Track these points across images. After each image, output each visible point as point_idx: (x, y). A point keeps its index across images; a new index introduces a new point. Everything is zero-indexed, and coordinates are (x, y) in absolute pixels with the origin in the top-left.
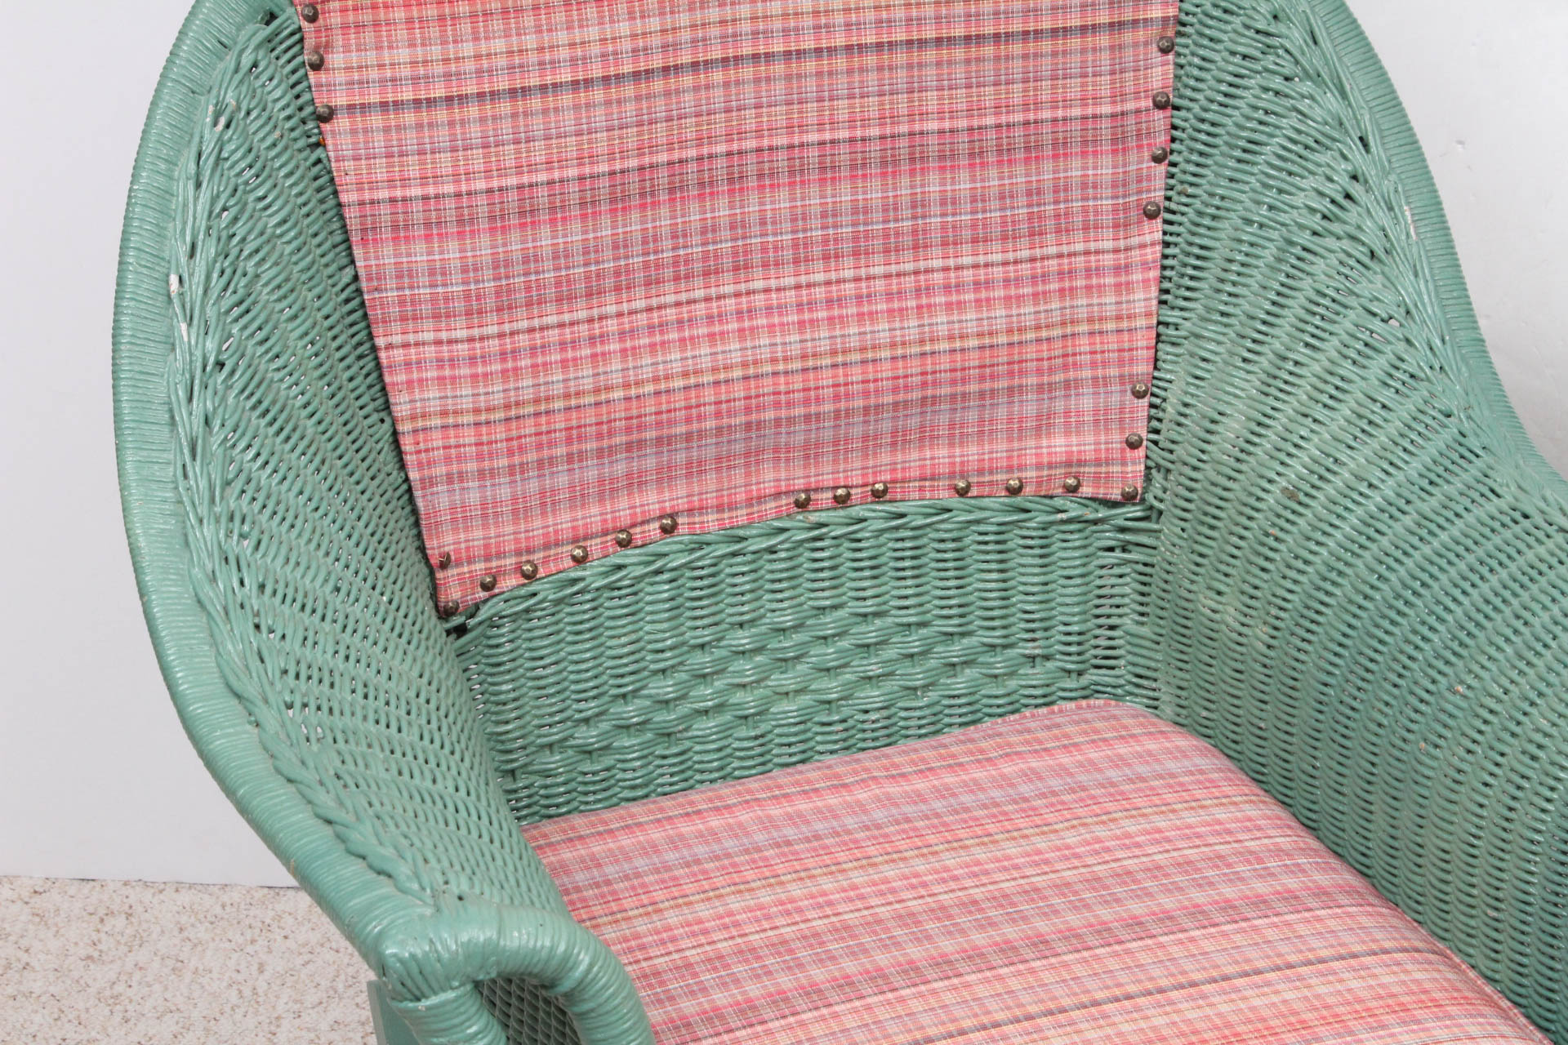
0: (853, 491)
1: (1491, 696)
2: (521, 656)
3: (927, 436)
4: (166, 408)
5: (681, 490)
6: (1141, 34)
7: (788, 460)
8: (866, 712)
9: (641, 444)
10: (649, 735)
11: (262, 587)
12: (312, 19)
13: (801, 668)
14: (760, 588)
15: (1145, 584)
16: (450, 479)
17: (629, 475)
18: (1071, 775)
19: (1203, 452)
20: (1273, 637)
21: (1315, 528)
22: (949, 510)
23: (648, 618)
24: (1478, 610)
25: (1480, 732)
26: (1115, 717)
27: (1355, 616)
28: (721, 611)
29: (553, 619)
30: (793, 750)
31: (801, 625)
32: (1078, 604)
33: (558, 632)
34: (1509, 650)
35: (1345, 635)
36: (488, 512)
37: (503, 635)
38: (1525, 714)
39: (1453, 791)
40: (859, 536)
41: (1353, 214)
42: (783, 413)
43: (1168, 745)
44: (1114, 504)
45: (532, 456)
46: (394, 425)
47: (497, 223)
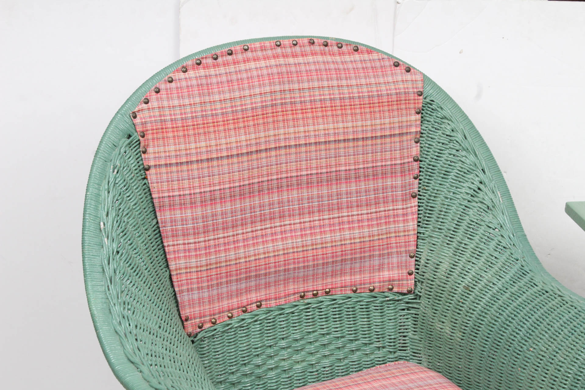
0: (319, 292)
1: (542, 351)
2: (211, 351)
3: (343, 273)
4: (101, 267)
5: (263, 293)
6: (409, 137)
7: (298, 282)
8: (325, 368)
9: (250, 277)
10: (253, 378)
11: (136, 326)
12: (143, 137)
13: (303, 353)
14: (289, 326)
15: (415, 321)
16: (188, 290)
17: (246, 288)
18: (397, 386)
19: (435, 275)
20: (463, 336)
21: (476, 299)
22: (351, 298)
23: (253, 337)
24: (535, 323)
25: (539, 363)
26: (408, 367)
27: (492, 327)
28: (276, 334)
29: (222, 338)
30: (300, 382)
31: (303, 338)
32: (393, 329)
33: (223, 343)
34: (547, 335)
35: (489, 334)
36: (201, 301)
37: (205, 344)
38: (555, 356)
39: (531, 384)
40: (321, 307)
41: (481, 195)
42: (296, 266)
43: (427, 375)
44: (404, 294)
45: (215, 282)
46: (170, 272)
47: (203, 203)
